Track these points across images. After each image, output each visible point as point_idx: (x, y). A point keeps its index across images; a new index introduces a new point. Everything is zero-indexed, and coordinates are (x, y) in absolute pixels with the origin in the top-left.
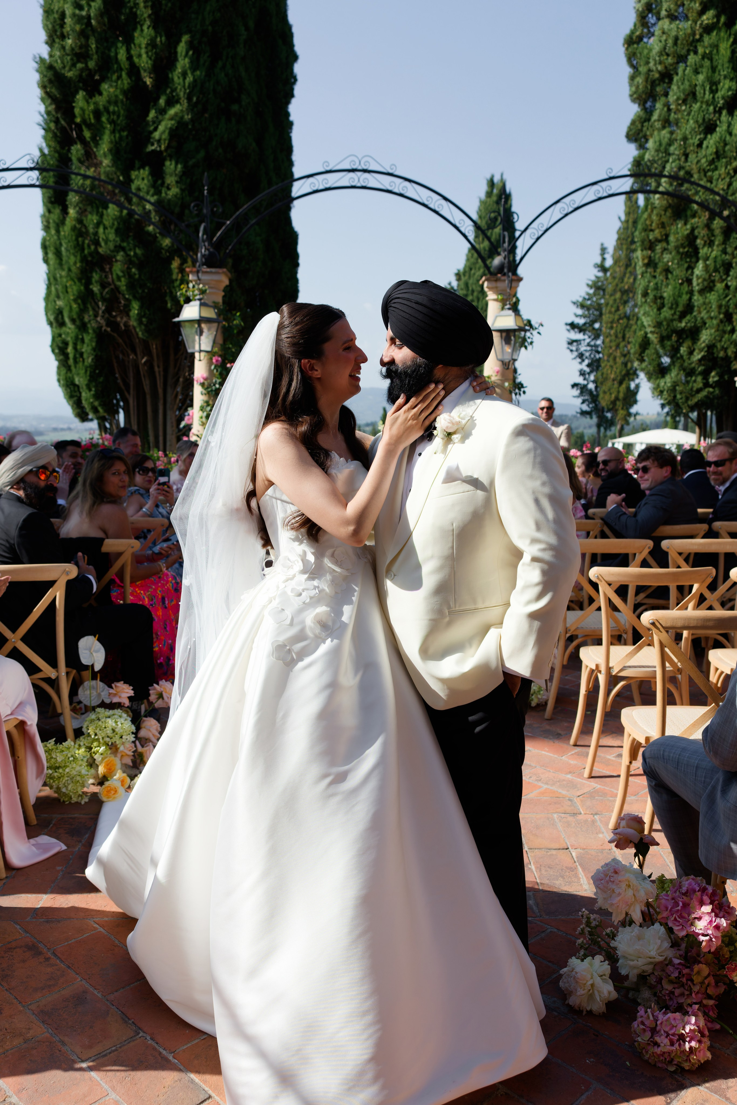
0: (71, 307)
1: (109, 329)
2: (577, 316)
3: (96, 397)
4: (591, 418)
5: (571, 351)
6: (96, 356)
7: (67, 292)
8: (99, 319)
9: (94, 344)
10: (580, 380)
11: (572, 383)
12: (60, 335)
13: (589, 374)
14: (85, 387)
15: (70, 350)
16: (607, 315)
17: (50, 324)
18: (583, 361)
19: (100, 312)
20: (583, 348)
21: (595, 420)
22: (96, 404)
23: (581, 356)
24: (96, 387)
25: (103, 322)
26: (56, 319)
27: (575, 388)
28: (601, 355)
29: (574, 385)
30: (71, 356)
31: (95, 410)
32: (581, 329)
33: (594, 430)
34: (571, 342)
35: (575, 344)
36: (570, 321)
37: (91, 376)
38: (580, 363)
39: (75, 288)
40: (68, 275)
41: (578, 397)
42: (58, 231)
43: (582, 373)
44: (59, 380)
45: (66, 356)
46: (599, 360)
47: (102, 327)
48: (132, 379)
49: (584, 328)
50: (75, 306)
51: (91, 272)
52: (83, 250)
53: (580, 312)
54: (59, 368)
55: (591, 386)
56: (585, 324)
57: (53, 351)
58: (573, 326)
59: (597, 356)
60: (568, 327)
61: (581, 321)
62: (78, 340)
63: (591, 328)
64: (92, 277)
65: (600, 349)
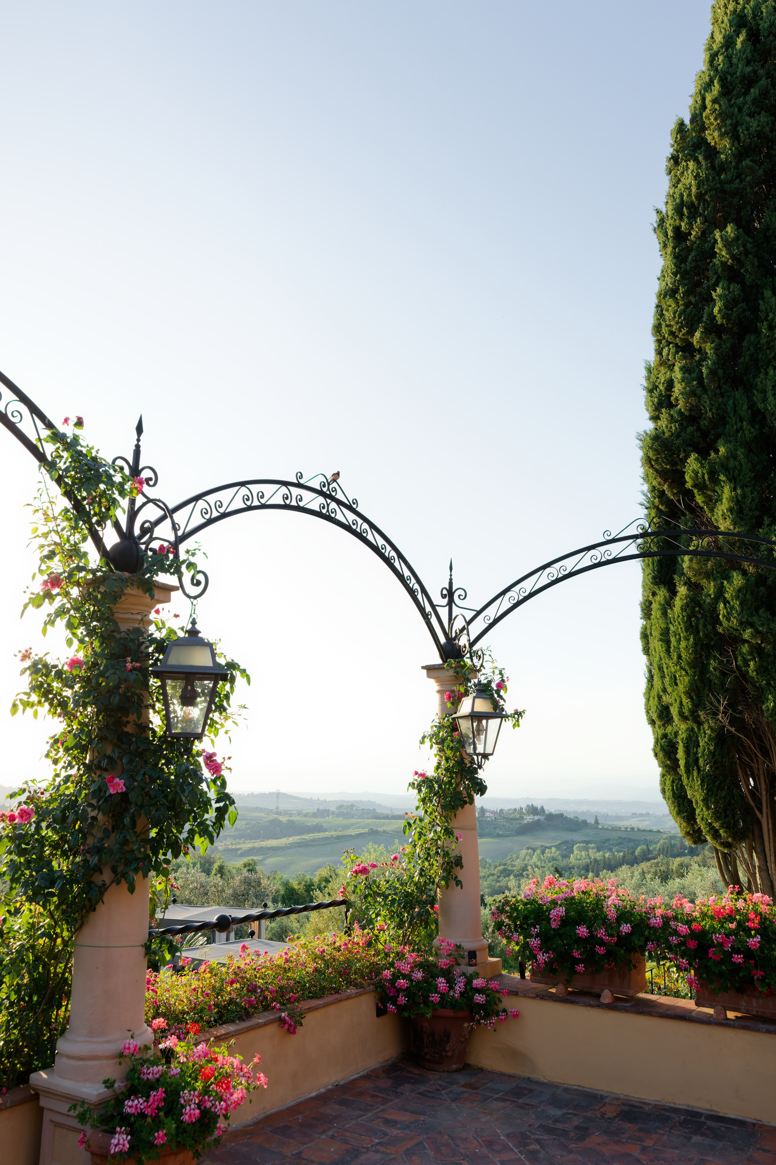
0: (681, 703)
1: (733, 729)
3: (717, 816)
6: (715, 762)
7: (677, 685)
8: (720, 717)
9: (712, 748)
12: (665, 736)
14: (701, 803)
15: (681, 755)
17: (652, 722)
19: (722, 708)
22: (717, 825)
24: (716, 803)
25: (726, 722)
26: (660, 717)
30: (682, 763)
31: (716, 835)
37: (709, 790)
39: (687, 679)
40: (678, 663)
42: (665, 614)
44: (663, 791)
45: (675, 762)
47: (725, 726)
48: (764, 793)
50: (686, 701)
51: (708, 658)
52: (698, 632)
54: (663, 776)
57: (656, 755)
62: (691, 743)
64: (709, 664)
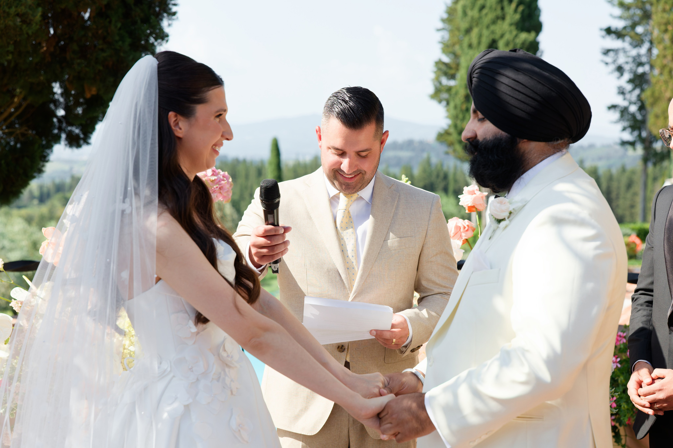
2: (615, 17)
4: (635, 149)
5: (607, 64)
10: (620, 101)
11: (610, 104)
13: (630, 92)
16: (660, 15)
18: (622, 74)
20: (621, 60)
21: (640, 150)
23: (620, 69)
27: (612, 111)
28: (647, 68)
29: (613, 107)
32: (619, 34)
33: (639, 165)
34: (607, 52)
35: (611, 54)
36: (605, 26)
38: (619, 78)
41: (617, 122)
43: (622, 92)
46: (644, 74)
49: (624, 32)
53: (618, 11)
55: (633, 109)
56: (625, 28)
58: (609, 31)
59: (640, 70)
60: (604, 33)
61: (619, 24)
63: (632, 34)
65: (644, 59)
